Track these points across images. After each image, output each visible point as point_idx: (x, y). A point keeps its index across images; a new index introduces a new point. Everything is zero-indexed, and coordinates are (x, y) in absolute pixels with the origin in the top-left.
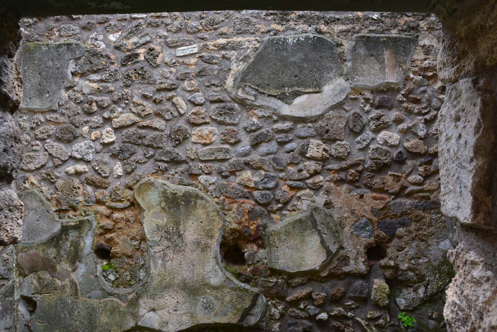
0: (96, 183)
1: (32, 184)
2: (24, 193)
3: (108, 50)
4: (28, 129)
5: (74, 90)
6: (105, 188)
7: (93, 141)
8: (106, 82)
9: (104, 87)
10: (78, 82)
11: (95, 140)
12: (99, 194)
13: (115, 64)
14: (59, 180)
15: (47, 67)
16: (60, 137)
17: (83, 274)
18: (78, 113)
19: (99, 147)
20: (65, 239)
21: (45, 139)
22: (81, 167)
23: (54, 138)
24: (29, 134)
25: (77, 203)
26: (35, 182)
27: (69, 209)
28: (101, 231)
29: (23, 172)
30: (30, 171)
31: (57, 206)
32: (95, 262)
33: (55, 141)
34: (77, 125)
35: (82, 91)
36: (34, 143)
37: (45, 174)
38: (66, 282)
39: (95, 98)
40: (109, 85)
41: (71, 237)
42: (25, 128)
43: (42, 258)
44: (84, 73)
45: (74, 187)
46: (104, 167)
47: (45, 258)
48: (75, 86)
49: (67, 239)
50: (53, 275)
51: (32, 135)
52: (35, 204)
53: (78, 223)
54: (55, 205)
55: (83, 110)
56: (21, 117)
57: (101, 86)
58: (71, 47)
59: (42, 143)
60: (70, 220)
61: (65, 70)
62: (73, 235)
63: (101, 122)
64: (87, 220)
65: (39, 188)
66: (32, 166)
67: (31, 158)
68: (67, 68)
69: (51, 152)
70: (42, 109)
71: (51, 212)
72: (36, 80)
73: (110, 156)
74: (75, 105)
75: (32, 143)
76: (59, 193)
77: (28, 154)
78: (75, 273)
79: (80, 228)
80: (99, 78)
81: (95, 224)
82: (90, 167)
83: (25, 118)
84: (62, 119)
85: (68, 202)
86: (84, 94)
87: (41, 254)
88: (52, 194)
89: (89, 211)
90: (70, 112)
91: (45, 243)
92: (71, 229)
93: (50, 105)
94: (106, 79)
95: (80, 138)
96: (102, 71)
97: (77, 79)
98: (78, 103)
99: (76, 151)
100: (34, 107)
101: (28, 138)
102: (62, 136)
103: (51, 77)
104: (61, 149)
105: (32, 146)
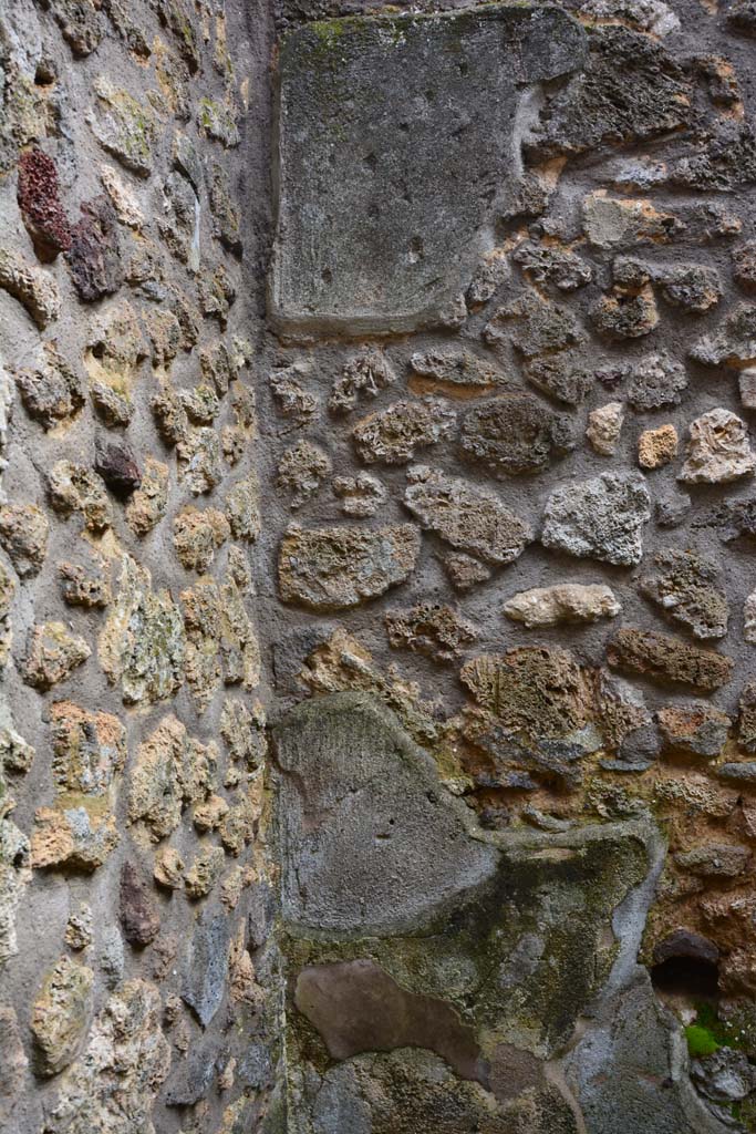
0: (672, 671)
1: (348, 669)
2: (312, 713)
3: (691, 39)
4: (318, 416)
5: (542, 233)
6: (708, 694)
7: (645, 470)
8: (699, 193)
9: (692, 216)
10: (556, 194)
11: (658, 468)
12: (675, 715)
13: (739, 107)
14: (473, 652)
15: (404, 127)
16: (481, 452)
17: (602, 1073)
18: (571, 340)
19: (674, 502)
20: (521, 921)
21: (403, 464)
22: (587, 595)
23: (449, 459)
24: (321, 442)
25: (572, 762)
26: (361, 662)
27: (529, 784)
28: (689, 883)
29: (301, 614)
30: (334, 610)
31: (465, 769)
32: (659, 1020)
33: (450, 472)
34: (569, 394)
35: (583, 234)
36: (350, 483)
37: (411, 624)
38: (521, 1102)
39: (655, 269)
40: (717, 205)
41: (548, 915)
42: (307, 413)
43: (405, 994)
44: (585, 153)
45: (549, 687)
46: (706, 596)
47: (421, 999)
48: (543, 212)
49: (529, 923)
50: (460, 1071)
51: (335, 446)
52: (369, 763)
53: (582, 853)
54: (458, 764)
55: (592, 323)
56: (283, 364)
57: (676, 212)
58: (525, 29)
59: (384, 481)
60: (540, 836)
61: (498, 137)
62: (556, 906)
63: (681, 382)
64: (632, 838)
65: (380, 687)
66: (343, 590)
67: (337, 550)
68: (507, 127)
69: (436, 526)
70: (387, 321)
71: (446, 797)
72: (352, 189)
73: (726, 544)
74: (548, 304)
75: (339, 480)
76: (481, 712)
77: (323, 533)
78: (564, 1063)
79: (592, 873)
80: (662, 175)
81: (660, 852)
82: (630, 594)
83: (300, 366)
84: (485, 368)
85: (527, 756)
86: (591, 250)
87: (404, 978)
88: (441, 716)
89: (630, 795)
90: (526, 334)
91: (421, 935)
92: (549, 879)
93: (429, 300)
94: (702, 178)
95: (579, 457)
96: (675, 144)
97: (547, 182)
98: (566, 294)
99: (563, 520)
100: (351, 313)
101: (321, 458)
102: (491, 450)
103: (426, 172)
104: (488, 510)
105: (341, 494)
